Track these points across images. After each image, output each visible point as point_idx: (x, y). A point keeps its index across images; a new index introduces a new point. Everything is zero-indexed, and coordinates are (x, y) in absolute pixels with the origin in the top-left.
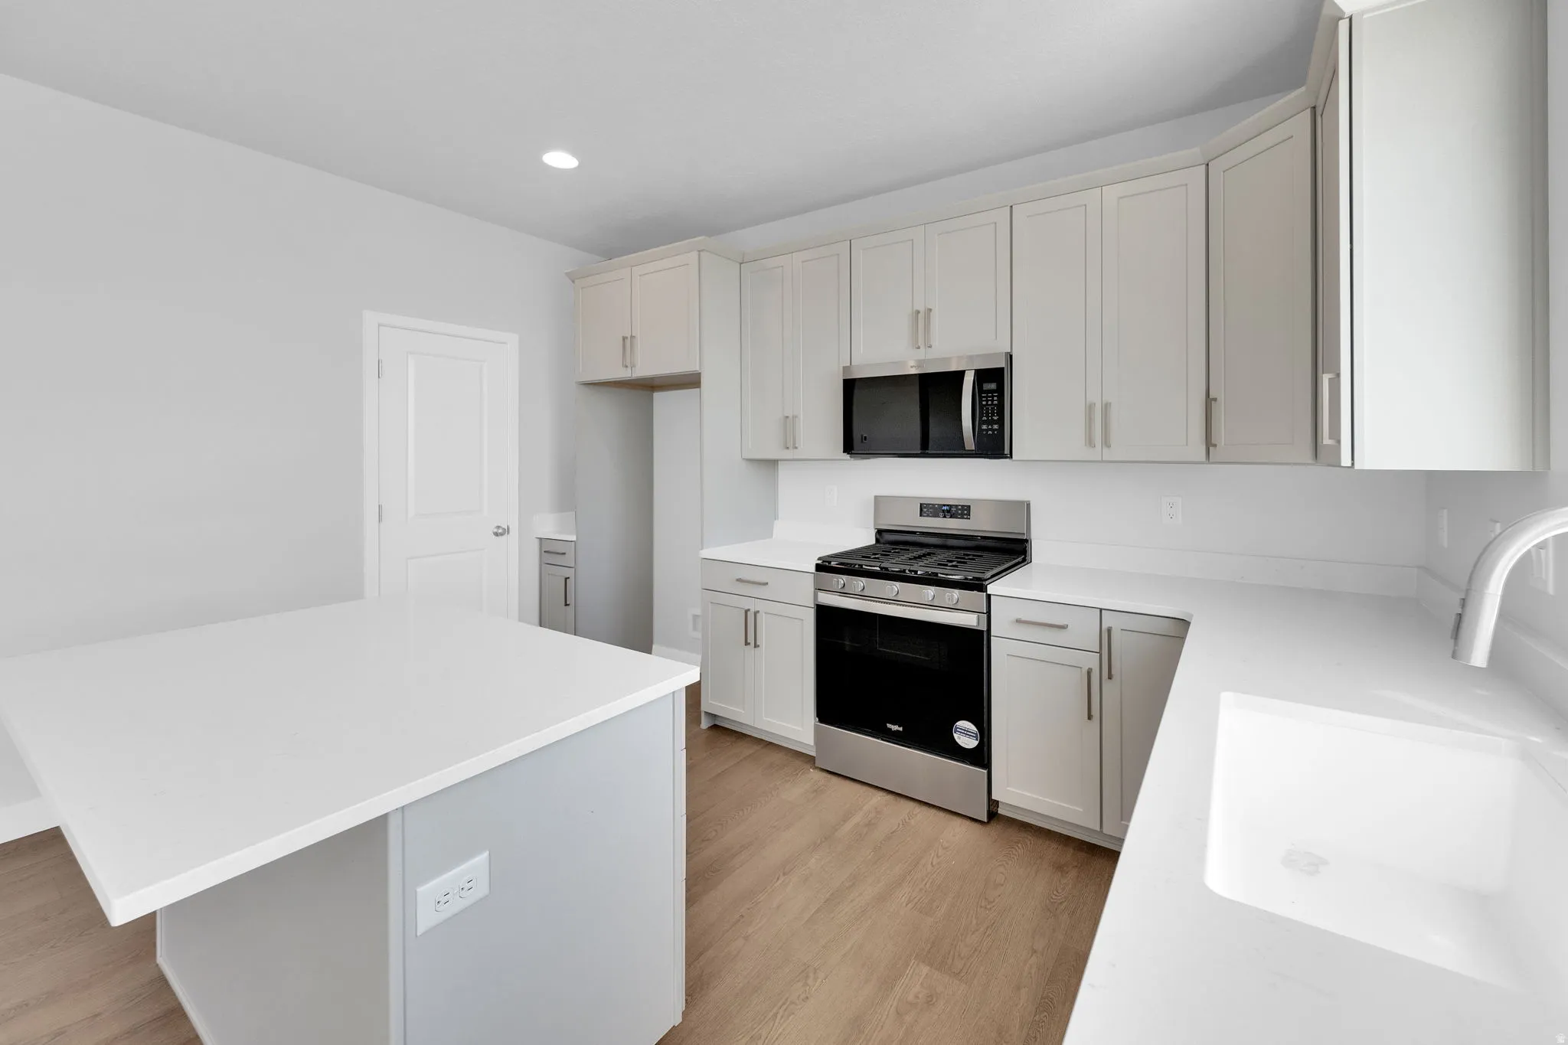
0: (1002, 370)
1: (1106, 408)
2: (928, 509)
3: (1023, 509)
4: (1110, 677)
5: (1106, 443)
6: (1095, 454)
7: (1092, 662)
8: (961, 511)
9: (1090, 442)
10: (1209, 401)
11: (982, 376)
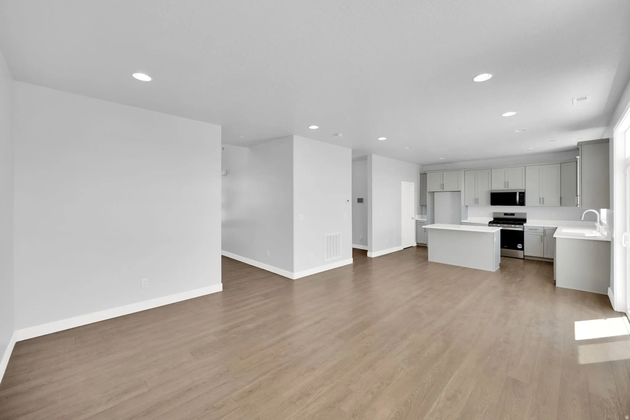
0: (524, 192)
1: (543, 198)
2: (506, 214)
3: (525, 214)
4: (545, 236)
5: (543, 203)
6: (541, 205)
7: (542, 234)
8: (513, 214)
9: (540, 203)
10: (561, 198)
11: (520, 193)
